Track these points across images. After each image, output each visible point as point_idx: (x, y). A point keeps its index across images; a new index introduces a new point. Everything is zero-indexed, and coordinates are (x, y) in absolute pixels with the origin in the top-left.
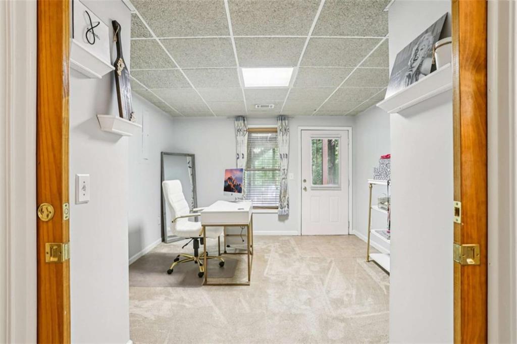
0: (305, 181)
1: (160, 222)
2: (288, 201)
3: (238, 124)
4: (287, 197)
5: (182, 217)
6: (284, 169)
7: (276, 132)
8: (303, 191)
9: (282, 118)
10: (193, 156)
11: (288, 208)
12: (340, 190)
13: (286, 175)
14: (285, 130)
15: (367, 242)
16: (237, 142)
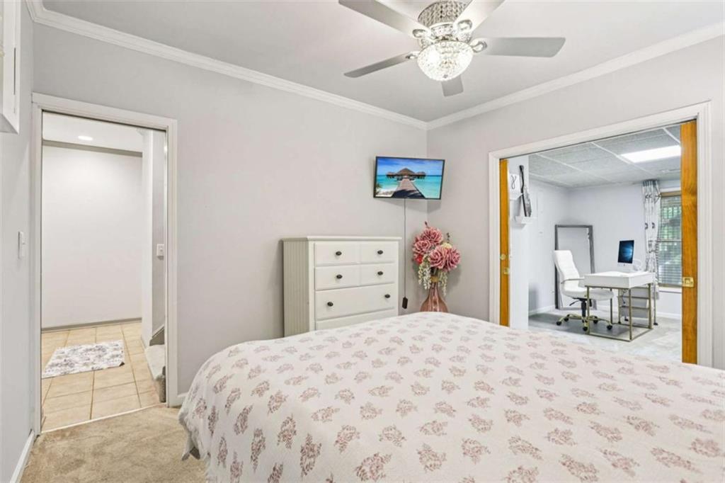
1: (554, 290)
3: (646, 191)
5: (570, 280)
10: (590, 227)
16: (645, 209)
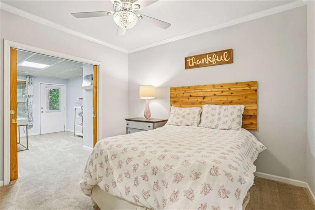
0: (42, 108)
2: (33, 118)
4: (32, 117)
6: (31, 103)
7: (26, 83)
8: (41, 113)
9: (29, 77)
11: (33, 121)
12: (60, 112)
13: (32, 105)
14: (31, 83)
15: (74, 132)
